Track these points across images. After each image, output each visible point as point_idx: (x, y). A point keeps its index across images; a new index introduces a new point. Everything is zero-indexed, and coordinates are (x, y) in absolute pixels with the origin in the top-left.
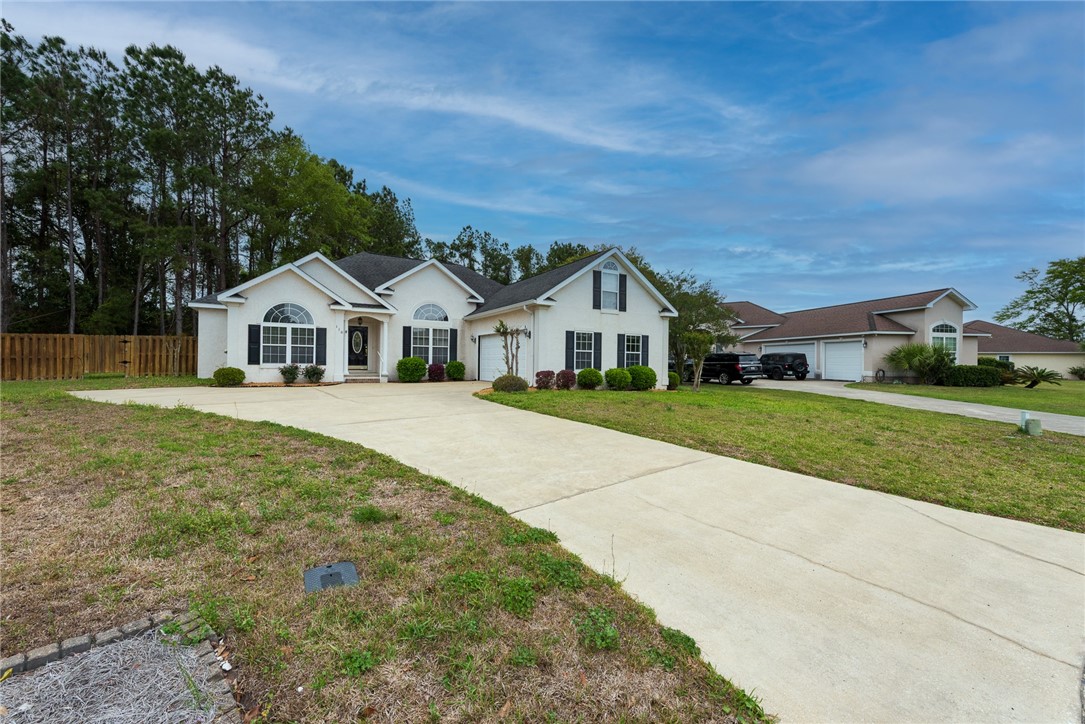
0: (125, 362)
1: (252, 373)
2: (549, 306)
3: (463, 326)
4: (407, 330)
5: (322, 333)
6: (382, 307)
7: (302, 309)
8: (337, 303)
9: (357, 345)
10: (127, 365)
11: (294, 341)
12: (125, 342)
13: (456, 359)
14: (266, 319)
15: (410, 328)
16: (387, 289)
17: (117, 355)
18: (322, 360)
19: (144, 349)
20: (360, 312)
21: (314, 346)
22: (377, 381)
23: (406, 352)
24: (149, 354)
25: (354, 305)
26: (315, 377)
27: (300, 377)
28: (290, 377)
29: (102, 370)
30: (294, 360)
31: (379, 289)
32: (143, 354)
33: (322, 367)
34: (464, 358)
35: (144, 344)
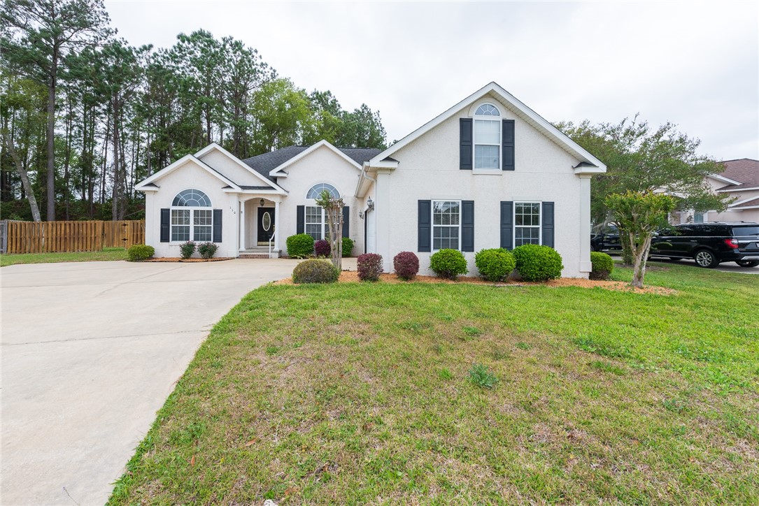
0: (125, 240)
1: (163, 249)
2: (392, 170)
3: (355, 203)
4: (300, 209)
5: (218, 213)
6: (272, 188)
7: (202, 194)
8: (229, 187)
9: (267, 223)
10: (126, 241)
11: (196, 221)
12: (125, 225)
13: (348, 236)
14: (175, 204)
15: (303, 207)
16: (281, 171)
17: (121, 236)
18: (218, 238)
19: (135, 231)
20: (254, 194)
21: (212, 226)
22: (267, 257)
23: (300, 229)
24: (139, 233)
25: (243, 188)
26: (209, 253)
27: (197, 253)
28: (188, 253)
29: (113, 245)
30: (196, 238)
31: (273, 173)
32: (135, 234)
33: (217, 244)
34: (356, 235)
35: (135, 226)
